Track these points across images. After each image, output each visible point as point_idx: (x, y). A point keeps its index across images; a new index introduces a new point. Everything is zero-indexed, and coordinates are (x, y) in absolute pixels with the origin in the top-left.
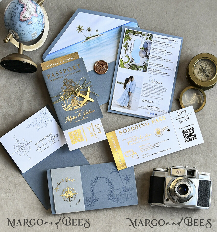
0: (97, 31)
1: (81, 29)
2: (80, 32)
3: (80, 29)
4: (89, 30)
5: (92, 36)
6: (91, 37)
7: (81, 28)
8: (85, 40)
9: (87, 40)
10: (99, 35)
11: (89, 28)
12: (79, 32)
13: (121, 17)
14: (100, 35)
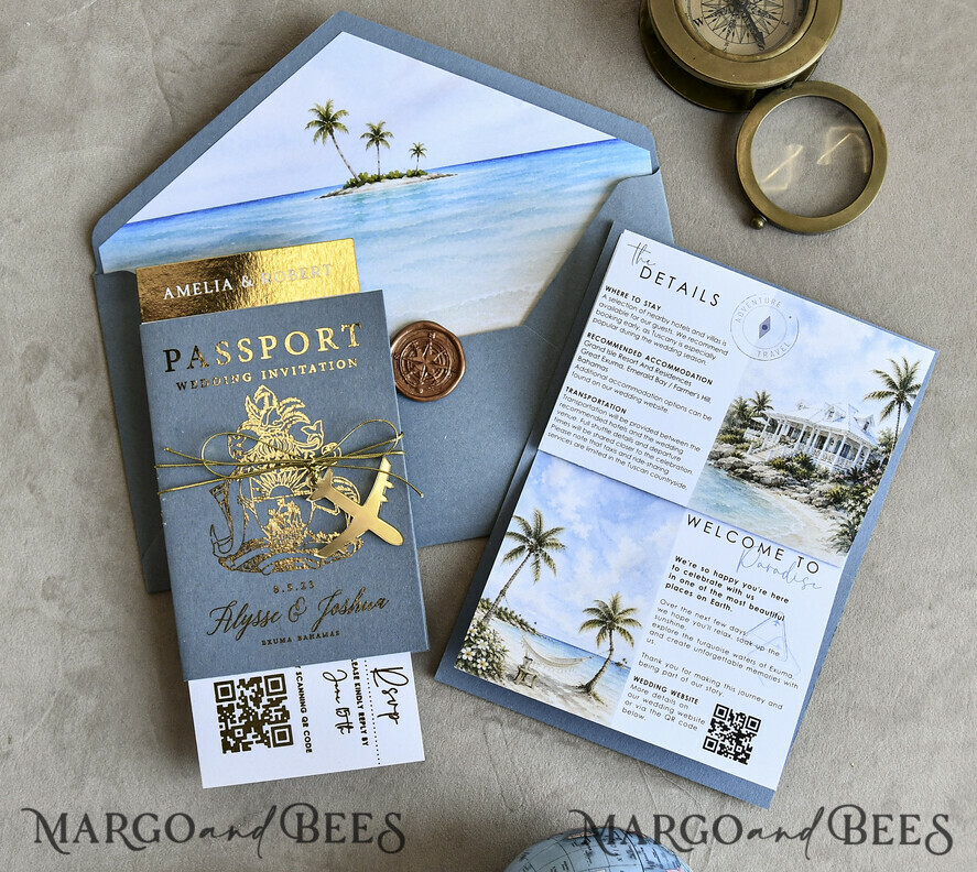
0: (418, 151)
1: (336, 125)
2: (324, 137)
3: (327, 123)
4: (377, 136)
5: (385, 172)
6: (378, 179)
7: (334, 118)
8: (346, 187)
9: (356, 191)
10: (424, 173)
11: (376, 125)
12: (317, 136)
13: (573, 101)
14: (434, 174)
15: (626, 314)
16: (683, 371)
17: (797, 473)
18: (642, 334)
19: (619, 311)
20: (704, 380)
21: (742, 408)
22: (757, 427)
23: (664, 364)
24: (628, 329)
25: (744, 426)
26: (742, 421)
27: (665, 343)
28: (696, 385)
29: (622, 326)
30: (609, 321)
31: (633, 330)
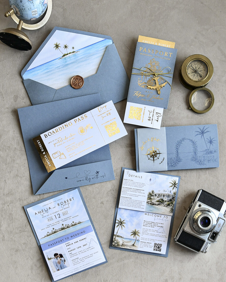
15: (128, 183)
16: (139, 190)
17: (161, 202)
18: (131, 185)
19: (127, 182)
20: (143, 190)
21: (150, 193)
22: (153, 196)
23: (136, 189)
24: (129, 185)
25: (151, 196)
26: (150, 196)
27: (135, 186)
28: (142, 191)
29: (128, 185)
30: (126, 184)
31: (130, 185)
